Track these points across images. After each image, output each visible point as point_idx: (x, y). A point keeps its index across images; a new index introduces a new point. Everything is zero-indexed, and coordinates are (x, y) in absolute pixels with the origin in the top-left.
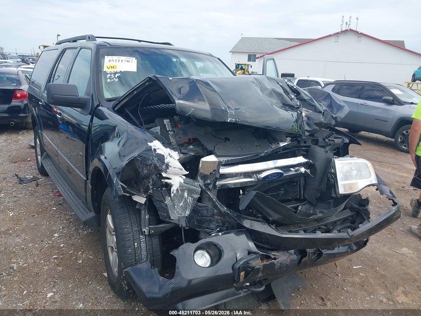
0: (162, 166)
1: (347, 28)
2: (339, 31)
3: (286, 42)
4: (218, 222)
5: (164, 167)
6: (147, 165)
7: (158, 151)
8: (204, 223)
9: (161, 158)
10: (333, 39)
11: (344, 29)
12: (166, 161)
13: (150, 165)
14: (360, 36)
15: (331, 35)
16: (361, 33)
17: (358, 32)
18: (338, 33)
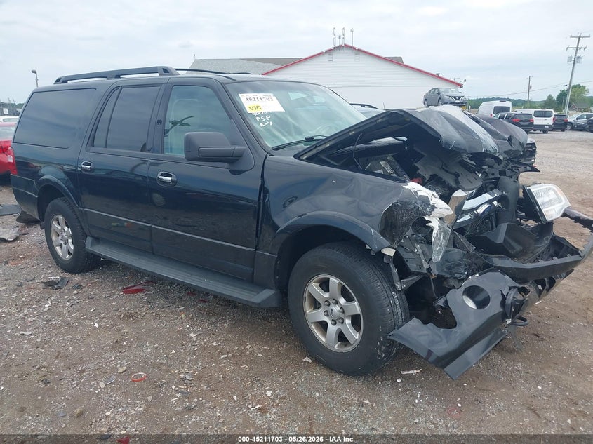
0: (426, 209)
1: (341, 44)
2: (332, 47)
3: (257, 63)
4: (466, 265)
5: (428, 210)
6: (408, 211)
7: (420, 193)
8: (453, 267)
9: (425, 201)
10: (326, 57)
11: (337, 45)
12: (431, 202)
13: (413, 209)
14: (356, 52)
15: (321, 53)
16: (359, 50)
17: (354, 48)
18: (331, 50)
